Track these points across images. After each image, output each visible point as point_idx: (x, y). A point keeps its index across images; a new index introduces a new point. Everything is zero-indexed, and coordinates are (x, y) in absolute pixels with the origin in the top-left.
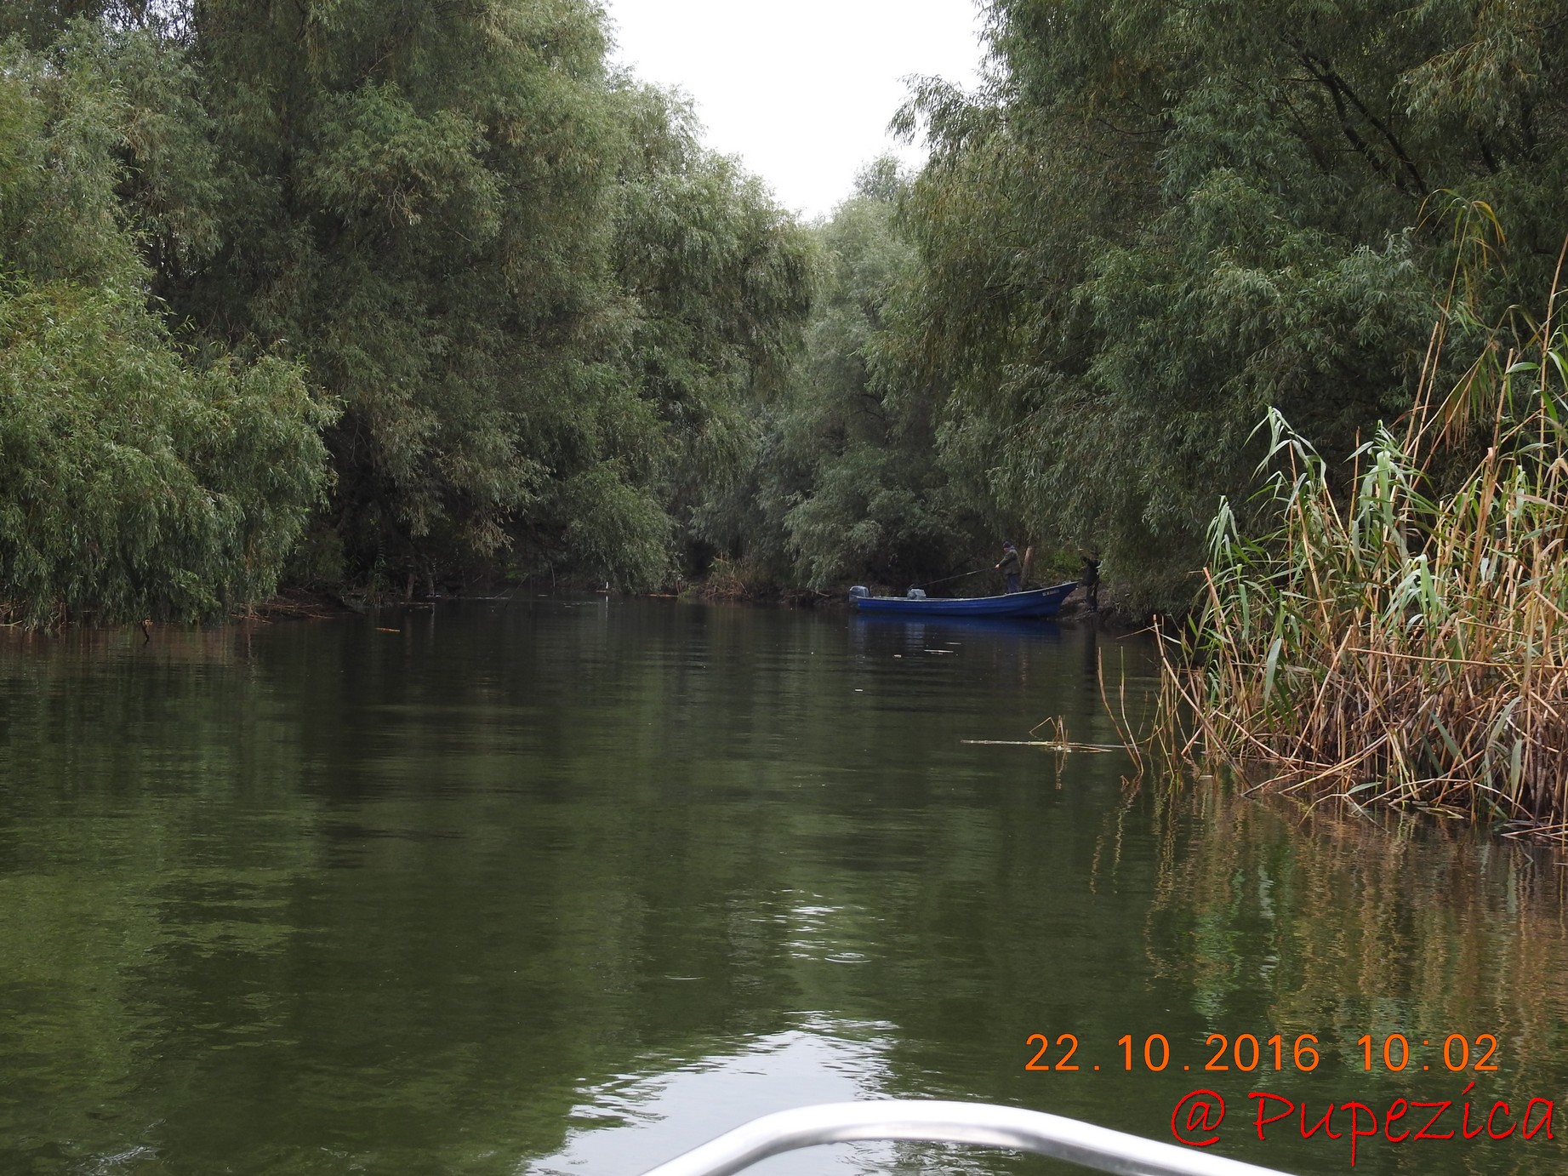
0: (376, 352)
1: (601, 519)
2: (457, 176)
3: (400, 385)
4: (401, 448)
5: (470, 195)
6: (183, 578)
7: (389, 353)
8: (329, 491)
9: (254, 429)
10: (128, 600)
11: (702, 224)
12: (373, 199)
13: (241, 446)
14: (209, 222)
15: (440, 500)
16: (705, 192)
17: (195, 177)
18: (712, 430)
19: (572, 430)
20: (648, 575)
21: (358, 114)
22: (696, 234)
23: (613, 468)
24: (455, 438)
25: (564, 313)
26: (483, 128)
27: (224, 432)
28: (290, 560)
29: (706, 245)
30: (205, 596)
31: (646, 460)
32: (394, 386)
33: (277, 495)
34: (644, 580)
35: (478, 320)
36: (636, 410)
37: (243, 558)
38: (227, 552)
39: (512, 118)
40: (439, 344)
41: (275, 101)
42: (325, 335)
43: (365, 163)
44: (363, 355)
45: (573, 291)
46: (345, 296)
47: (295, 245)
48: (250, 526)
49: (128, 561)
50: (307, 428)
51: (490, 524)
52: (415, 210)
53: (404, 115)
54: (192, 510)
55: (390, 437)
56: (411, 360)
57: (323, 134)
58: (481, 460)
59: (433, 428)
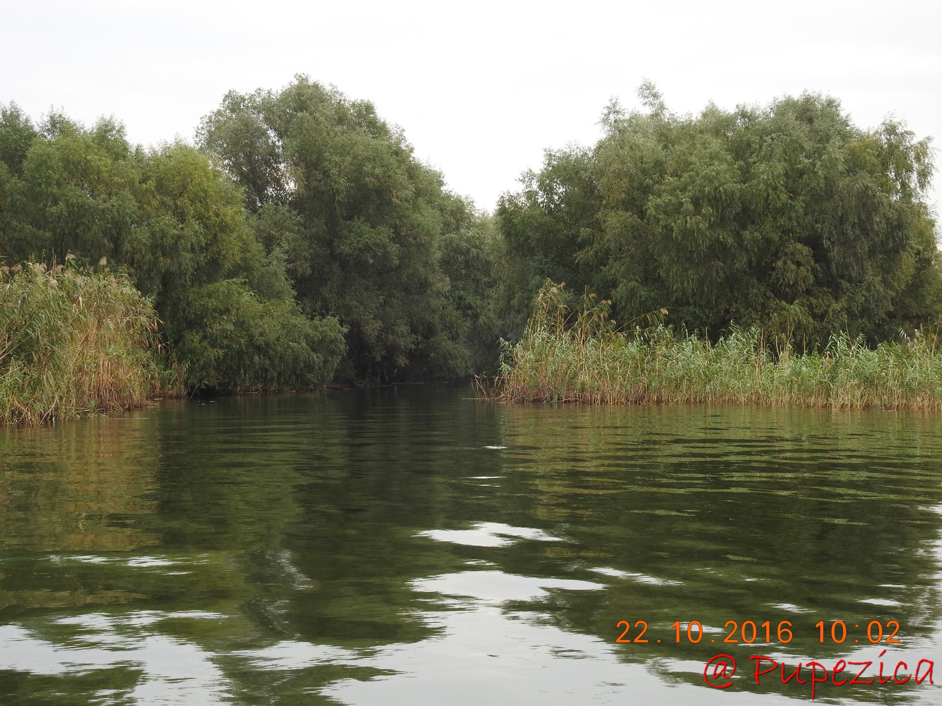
0: (361, 303)
1: (440, 353)
2: (385, 247)
3: (369, 313)
4: (370, 334)
5: (389, 253)
6: (309, 376)
7: (366, 303)
8: (346, 352)
9: (326, 336)
10: (295, 382)
11: (476, 247)
12: (358, 255)
13: (322, 341)
14: (307, 265)
15: (384, 349)
16: (477, 235)
17: (302, 251)
18: (482, 320)
19: (430, 322)
20: (458, 371)
21: (353, 228)
22: (474, 250)
23: (445, 335)
24: (388, 328)
25: (424, 286)
26: (392, 230)
27: (318, 337)
28: (337, 371)
29: (478, 254)
30: (315, 381)
31: (457, 331)
32: (367, 313)
33: (332, 353)
34: (457, 373)
35: (394, 289)
36: (454, 314)
37: (324, 370)
38: (320, 369)
39: (401, 226)
40: (381, 298)
41: (326, 224)
42: (345, 298)
43: (355, 244)
44: (357, 304)
45: (426, 278)
46: (351, 286)
47: (334, 270)
48: (325, 362)
49: (295, 372)
50: (339, 335)
51: (401, 356)
52: (371, 258)
53: (366, 228)
54: (311, 358)
55: (367, 330)
56: (372, 305)
57: (341, 234)
58: (397, 335)
59: (380, 326)
